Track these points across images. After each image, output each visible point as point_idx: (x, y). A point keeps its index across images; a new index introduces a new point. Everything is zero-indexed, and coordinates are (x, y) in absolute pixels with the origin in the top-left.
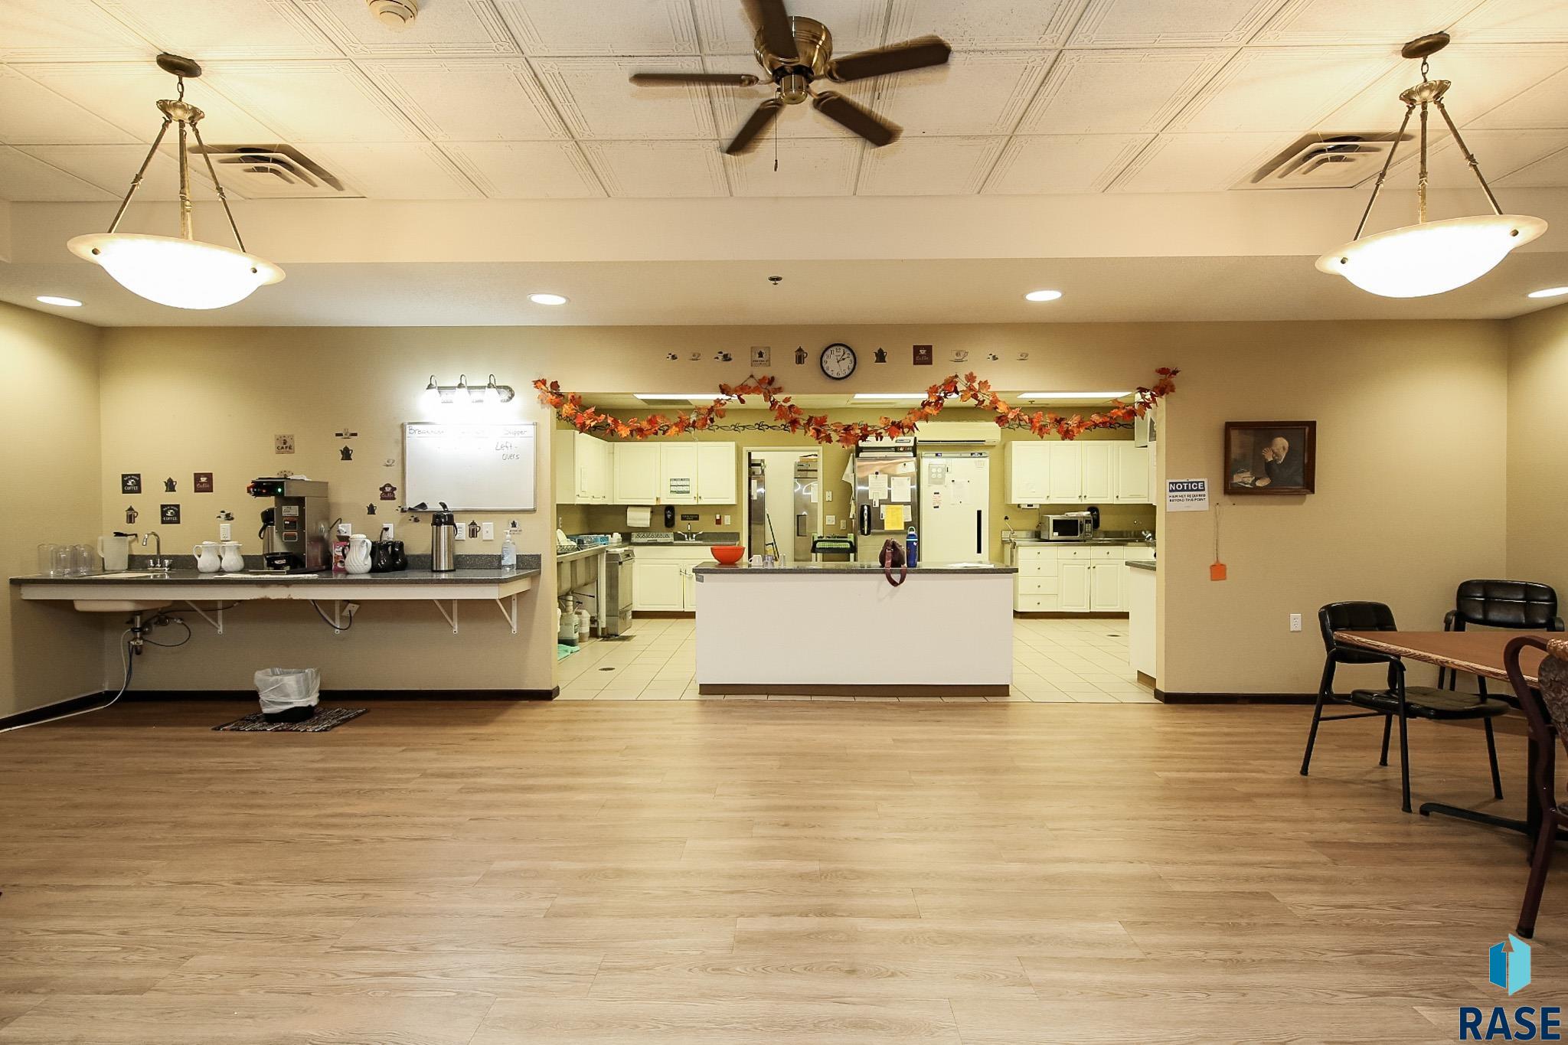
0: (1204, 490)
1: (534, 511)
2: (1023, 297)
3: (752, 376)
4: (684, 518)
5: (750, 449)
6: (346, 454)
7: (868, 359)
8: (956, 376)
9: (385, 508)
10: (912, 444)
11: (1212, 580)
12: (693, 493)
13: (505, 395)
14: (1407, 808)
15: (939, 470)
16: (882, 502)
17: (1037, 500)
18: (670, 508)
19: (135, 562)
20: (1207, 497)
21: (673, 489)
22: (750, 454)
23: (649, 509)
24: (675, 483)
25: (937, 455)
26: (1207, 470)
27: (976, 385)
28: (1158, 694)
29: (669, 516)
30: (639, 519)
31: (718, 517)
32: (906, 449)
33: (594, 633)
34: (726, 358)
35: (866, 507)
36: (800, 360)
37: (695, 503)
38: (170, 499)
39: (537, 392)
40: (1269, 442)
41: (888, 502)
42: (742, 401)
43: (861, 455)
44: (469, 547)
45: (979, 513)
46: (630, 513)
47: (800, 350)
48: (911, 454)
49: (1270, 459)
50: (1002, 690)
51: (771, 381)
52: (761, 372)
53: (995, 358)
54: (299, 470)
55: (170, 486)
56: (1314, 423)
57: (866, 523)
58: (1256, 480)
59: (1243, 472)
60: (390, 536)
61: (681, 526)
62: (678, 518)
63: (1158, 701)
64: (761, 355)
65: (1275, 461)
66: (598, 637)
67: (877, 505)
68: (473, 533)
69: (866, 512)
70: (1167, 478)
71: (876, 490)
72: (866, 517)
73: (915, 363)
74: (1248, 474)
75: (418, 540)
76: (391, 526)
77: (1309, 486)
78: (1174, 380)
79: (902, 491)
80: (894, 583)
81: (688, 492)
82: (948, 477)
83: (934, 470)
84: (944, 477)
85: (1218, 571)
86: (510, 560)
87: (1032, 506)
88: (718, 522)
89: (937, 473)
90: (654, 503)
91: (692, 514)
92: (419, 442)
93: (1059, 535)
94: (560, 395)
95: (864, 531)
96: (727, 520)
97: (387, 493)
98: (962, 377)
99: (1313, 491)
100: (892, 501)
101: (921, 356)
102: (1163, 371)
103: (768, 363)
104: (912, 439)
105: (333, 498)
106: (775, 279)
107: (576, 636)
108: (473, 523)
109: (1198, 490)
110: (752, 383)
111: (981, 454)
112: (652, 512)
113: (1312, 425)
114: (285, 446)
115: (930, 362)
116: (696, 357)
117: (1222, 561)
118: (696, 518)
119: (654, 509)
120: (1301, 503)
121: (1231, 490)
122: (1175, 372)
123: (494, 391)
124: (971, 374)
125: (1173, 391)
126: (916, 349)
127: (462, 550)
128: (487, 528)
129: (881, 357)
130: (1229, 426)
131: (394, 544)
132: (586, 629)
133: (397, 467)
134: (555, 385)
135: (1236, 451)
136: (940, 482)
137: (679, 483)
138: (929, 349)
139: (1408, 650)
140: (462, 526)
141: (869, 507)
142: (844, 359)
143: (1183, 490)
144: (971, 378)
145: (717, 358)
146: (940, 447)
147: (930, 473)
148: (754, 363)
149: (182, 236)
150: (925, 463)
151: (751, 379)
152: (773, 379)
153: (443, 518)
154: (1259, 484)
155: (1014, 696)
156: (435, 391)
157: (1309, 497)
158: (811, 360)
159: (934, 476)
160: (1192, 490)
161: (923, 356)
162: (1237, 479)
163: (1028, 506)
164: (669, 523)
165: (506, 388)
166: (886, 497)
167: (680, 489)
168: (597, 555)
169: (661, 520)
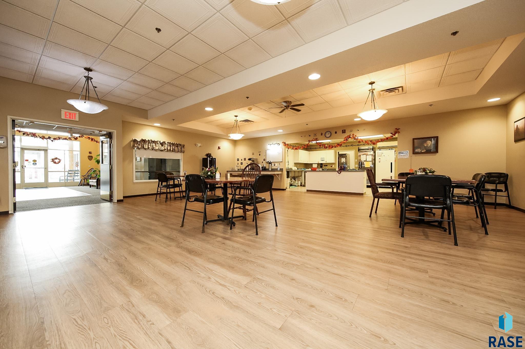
0: (407, 153)
1: (282, 162)
2: (354, 120)
3: (314, 138)
4: (324, 166)
5: (338, 151)
6: (260, 155)
7: (333, 133)
8: (350, 135)
9: (264, 162)
10: (372, 148)
12: (325, 161)
15: (380, 153)
16: (364, 161)
18: (322, 164)
19: (238, 169)
20: (408, 155)
21: (321, 160)
23: (317, 164)
24: (321, 159)
25: (380, 150)
26: (408, 149)
30: (315, 166)
31: (331, 165)
32: (370, 149)
33: (301, 185)
34: (310, 136)
36: (322, 135)
37: (325, 163)
38: (242, 162)
39: (283, 144)
40: (425, 142)
42: (312, 143)
43: (359, 151)
44: (274, 167)
45: (391, 163)
46: (313, 165)
47: (322, 133)
48: (372, 150)
49: (426, 146)
52: (315, 138)
53: (358, 130)
54: (254, 157)
55: (242, 160)
56: (438, 137)
58: (422, 150)
59: (418, 149)
60: (265, 166)
61: (324, 167)
62: (323, 166)
64: (315, 135)
65: (427, 146)
66: (302, 186)
67: (363, 162)
68: (274, 165)
69: (360, 163)
70: (398, 151)
71: (363, 158)
72: (360, 165)
73: (343, 133)
74: (420, 149)
75: (267, 166)
76: (265, 164)
77: (437, 151)
78: (399, 130)
79: (370, 158)
82: (383, 155)
86: (279, 169)
88: (331, 167)
89: (380, 154)
91: (326, 165)
92: (268, 152)
94: (286, 144)
95: (360, 167)
96: (333, 166)
99: (438, 153)
100: (367, 161)
102: (396, 129)
103: (316, 136)
104: (372, 147)
105: (258, 161)
106: (307, 124)
107: (297, 185)
111: (392, 149)
112: (317, 165)
114: (253, 154)
116: (305, 136)
117: (412, 169)
118: (327, 166)
119: (318, 164)
120: (435, 155)
121: (414, 153)
123: (277, 144)
124: (353, 134)
125: (399, 132)
126: (343, 130)
128: (276, 164)
129: (336, 133)
130: (414, 139)
132: (299, 184)
133: (265, 156)
134: (285, 143)
135: (416, 145)
136: (380, 156)
138: (345, 130)
142: (329, 134)
143: (402, 153)
145: (308, 136)
146: (380, 148)
148: (314, 136)
149: (236, 133)
150: (376, 152)
152: (317, 138)
153: (270, 163)
154: (423, 151)
155: (364, 195)
156: (273, 145)
159: (379, 155)
160: (405, 153)
161: (344, 132)
162: (416, 151)
165: (279, 144)
167: (323, 160)
168: (302, 171)
169: (320, 166)
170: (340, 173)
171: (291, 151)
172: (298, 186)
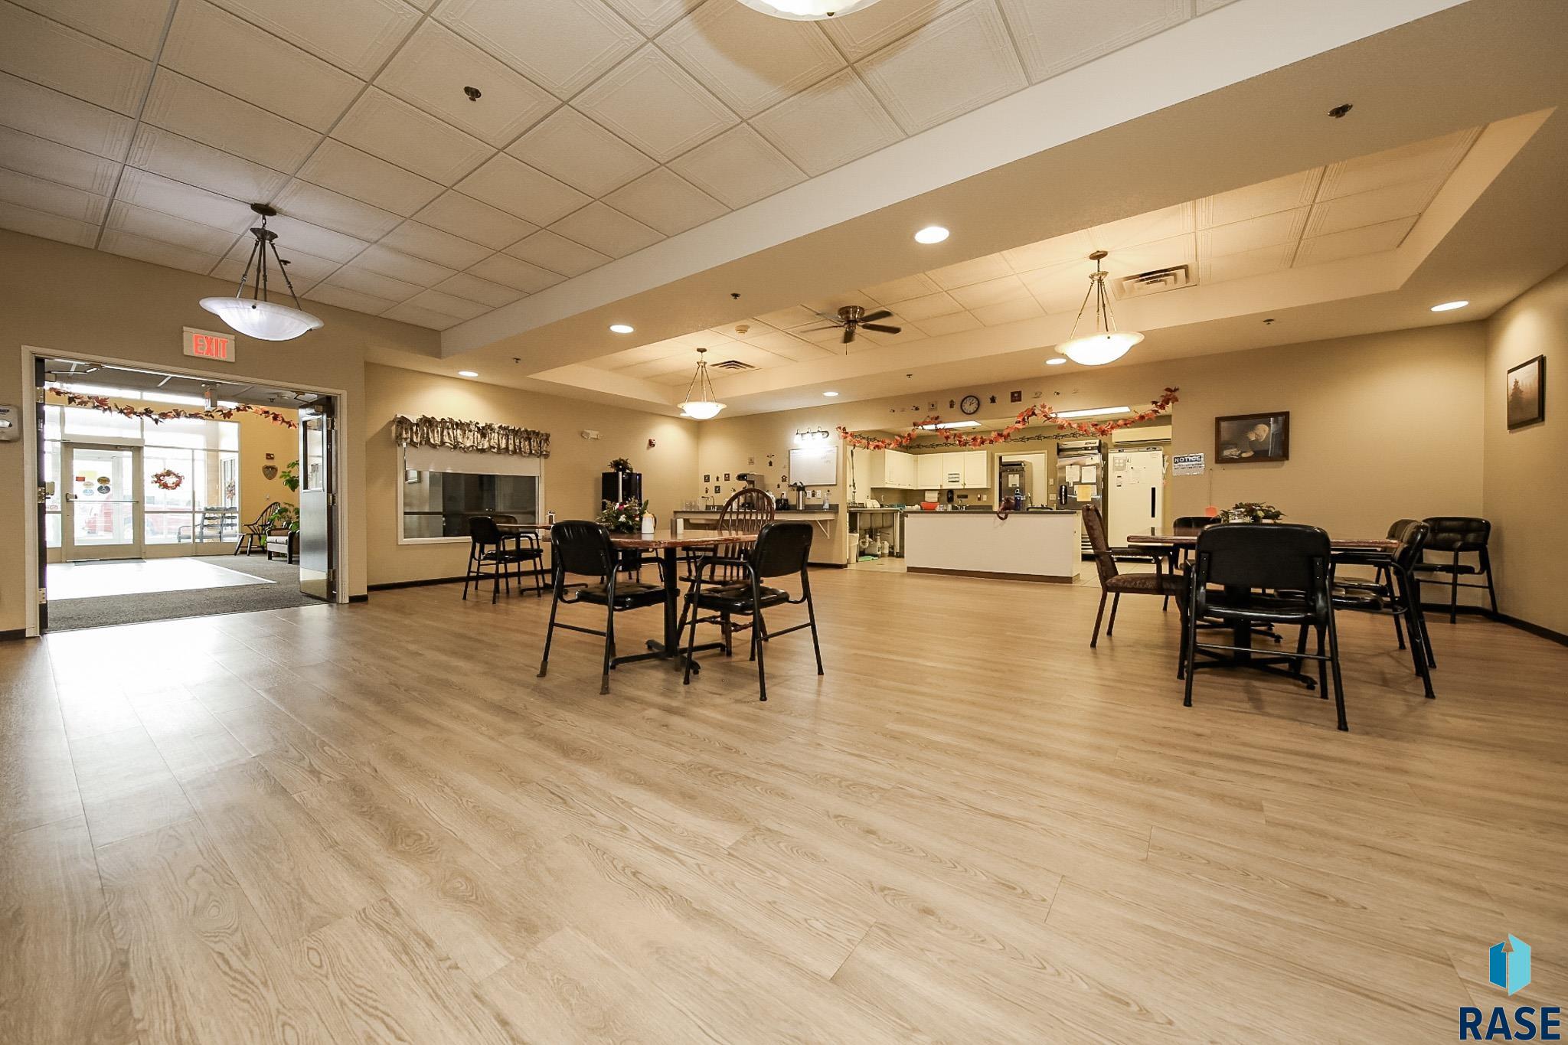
0: (1201, 461)
1: (835, 485)
2: (1046, 362)
3: (928, 417)
4: (959, 497)
5: (1000, 454)
6: (771, 464)
7: (986, 402)
8: (1035, 406)
9: (784, 485)
10: (1097, 444)
12: (961, 482)
13: (826, 435)
15: (1121, 461)
16: (1075, 483)
18: (951, 491)
19: (708, 507)
20: (1200, 465)
21: (951, 480)
22: (1001, 458)
23: (937, 492)
24: (951, 476)
25: (1120, 451)
26: (1203, 448)
27: (1046, 410)
29: (949, 495)
30: (932, 497)
31: (979, 496)
32: (1093, 448)
33: (891, 554)
34: (917, 409)
35: (1064, 487)
36: (952, 406)
37: (962, 487)
38: (718, 484)
39: (838, 433)
40: (1252, 428)
41: (1080, 483)
42: (924, 429)
43: (1061, 453)
44: (813, 501)
45: (1153, 490)
46: (927, 494)
47: (952, 401)
48: (1097, 451)
49: (1253, 439)
52: (933, 414)
53: (1058, 394)
54: (753, 470)
55: (718, 478)
56: (1288, 413)
57: (1064, 497)
58: (1242, 452)
59: (1231, 448)
60: (784, 497)
61: (957, 502)
62: (955, 497)
64: (933, 406)
65: (1257, 440)
66: (893, 556)
67: (1072, 485)
68: (813, 495)
69: (1064, 490)
70: (1173, 455)
71: (1071, 475)
72: (1064, 493)
73: (1012, 401)
74: (1235, 450)
75: (791, 497)
76: (785, 493)
77: (1285, 455)
78: (1176, 394)
79: (1091, 475)
80: (1001, 518)
81: (958, 481)
82: (1129, 465)
83: (1117, 461)
84: (1126, 465)
86: (826, 506)
88: (979, 499)
89: (1119, 463)
90: (939, 488)
91: (964, 494)
92: (794, 455)
94: (847, 433)
95: (1062, 502)
96: (985, 498)
97: (784, 480)
98: (1039, 406)
99: (1288, 459)
100: (1083, 482)
102: (1168, 390)
103: (936, 409)
104: (1098, 441)
105: (766, 482)
106: (909, 376)
107: (879, 553)
108: (814, 491)
109: (1196, 461)
110: (928, 420)
111: (1155, 449)
112: (939, 494)
114: (751, 462)
115: (1020, 400)
116: (903, 410)
117: (1214, 506)
118: (966, 497)
119: (941, 492)
120: (1279, 467)
121: (1220, 459)
122: (1178, 390)
123: (821, 434)
124: (1044, 404)
125: (1177, 398)
126: (1013, 394)
127: (808, 503)
128: (819, 493)
129: (993, 400)
130: (1219, 420)
131: (785, 500)
132: (886, 551)
133: (787, 469)
134: (845, 429)
135: (1225, 436)
136: (1122, 469)
137: (954, 476)
138: (1020, 393)
140: (809, 492)
142: (973, 403)
143: (1185, 461)
145: (912, 409)
146: (1122, 446)
147: (1114, 461)
148: (929, 410)
150: (1111, 456)
152: (938, 417)
153: (801, 488)
154: (1244, 455)
157: (1286, 462)
158: (957, 406)
159: (1117, 465)
160: (1191, 462)
161: (1016, 397)
162: (1226, 453)
164: (950, 500)
165: (827, 432)
166: (1078, 480)
167: (954, 480)
168: (893, 513)
169: (945, 498)
170: (1006, 517)
171: (862, 455)
172: (883, 555)
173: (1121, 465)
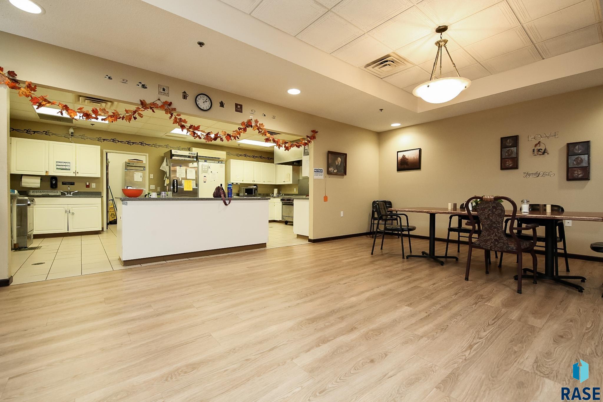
0: (322, 172)
4: (64, 183)
5: (107, 151)
7: (216, 105)
10: (196, 155)
11: (325, 201)
12: (73, 169)
14: (403, 258)
15: (206, 167)
16: (183, 179)
17: (240, 182)
18: (54, 178)
20: (323, 175)
21: (58, 167)
22: (107, 153)
23: (39, 178)
24: (59, 164)
25: (205, 161)
26: (323, 166)
27: (258, 124)
28: (310, 240)
29: (54, 182)
30: (31, 182)
31: (88, 184)
32: (193, 157)
34: (144, 87)
35: (175, 181)
36: (185, 97)
37: (74, 175)
40: (337, 158)
41: (186, 179)
43: (173, 158)
46: (24, 179)
48: (195, 159)
49: (337, 164)
50: (264, 245)
51: (170, 104)
52: (164, 99)
53: (265, 115)
57: (176, 187)
58: (334, 170)
59: (331, 167)
61: (62, 188)
62: (60, 184)
63: (310, 243)
65: (338, 165)
67: (181, 180)
69: (175, 183)
70: (314, 167)
71: (180, 174)
72: (175, 185)
73: (236, 111)
74: (332, 168)
77: (345, 173)
78: (316, 135)
79: (191, 175)
80: (226, 204)
81: (69, 169)
82: (210, 170)
84: (208, 170)
85: (326, 199)
87: (237, 183)
88: (88, 186)
89: (205, 168)
90: (44, 174)
91: (71, 182)
93: (247, 194)
94: (16, 81)
95: (175, 191)
96: (93, 185)
98: (254, 121)
99: (346, 175)
100: (188, 178)
101: (238, 108)
102: (313, 131)
103: (168, 95)
106: (201, 44)
109: (321, 172)
110: (159, 103)
111: (222, 162)
112: (41, 179)
113: (346, 154)
115: (241, 112)
116: (124, 82)
117: (327, 195)
118: (72, 184)
119: (43, 178)
120: (343, 178)
122: (317, 132)
124: (257, 120)
125: (315, 138)
126: (236, 105)
129: (222, 105)
130: (328, 152)
134: (11, 73)
136: (206, 172)
137: (63, 164)
138: (241, 106)
139: (415, 210)
141: (177, 180)
142: (206, 102)
143: (318, 172)
144: (256, 121)
145: (138, 85)
146: (206, 159)
147: (202, 168)
148: (160, 93)
150: (201, 164)
151: (158, 101)
155: (268, 247)
157: (345, 176)
158: (190, 99)
159: (204, 169)
160: (320, 172)
163: (236, 183)
164: (54, 186)
166: (184, 177)
167: (64, 167)
169: (48, 184)
173: (206, 169)
